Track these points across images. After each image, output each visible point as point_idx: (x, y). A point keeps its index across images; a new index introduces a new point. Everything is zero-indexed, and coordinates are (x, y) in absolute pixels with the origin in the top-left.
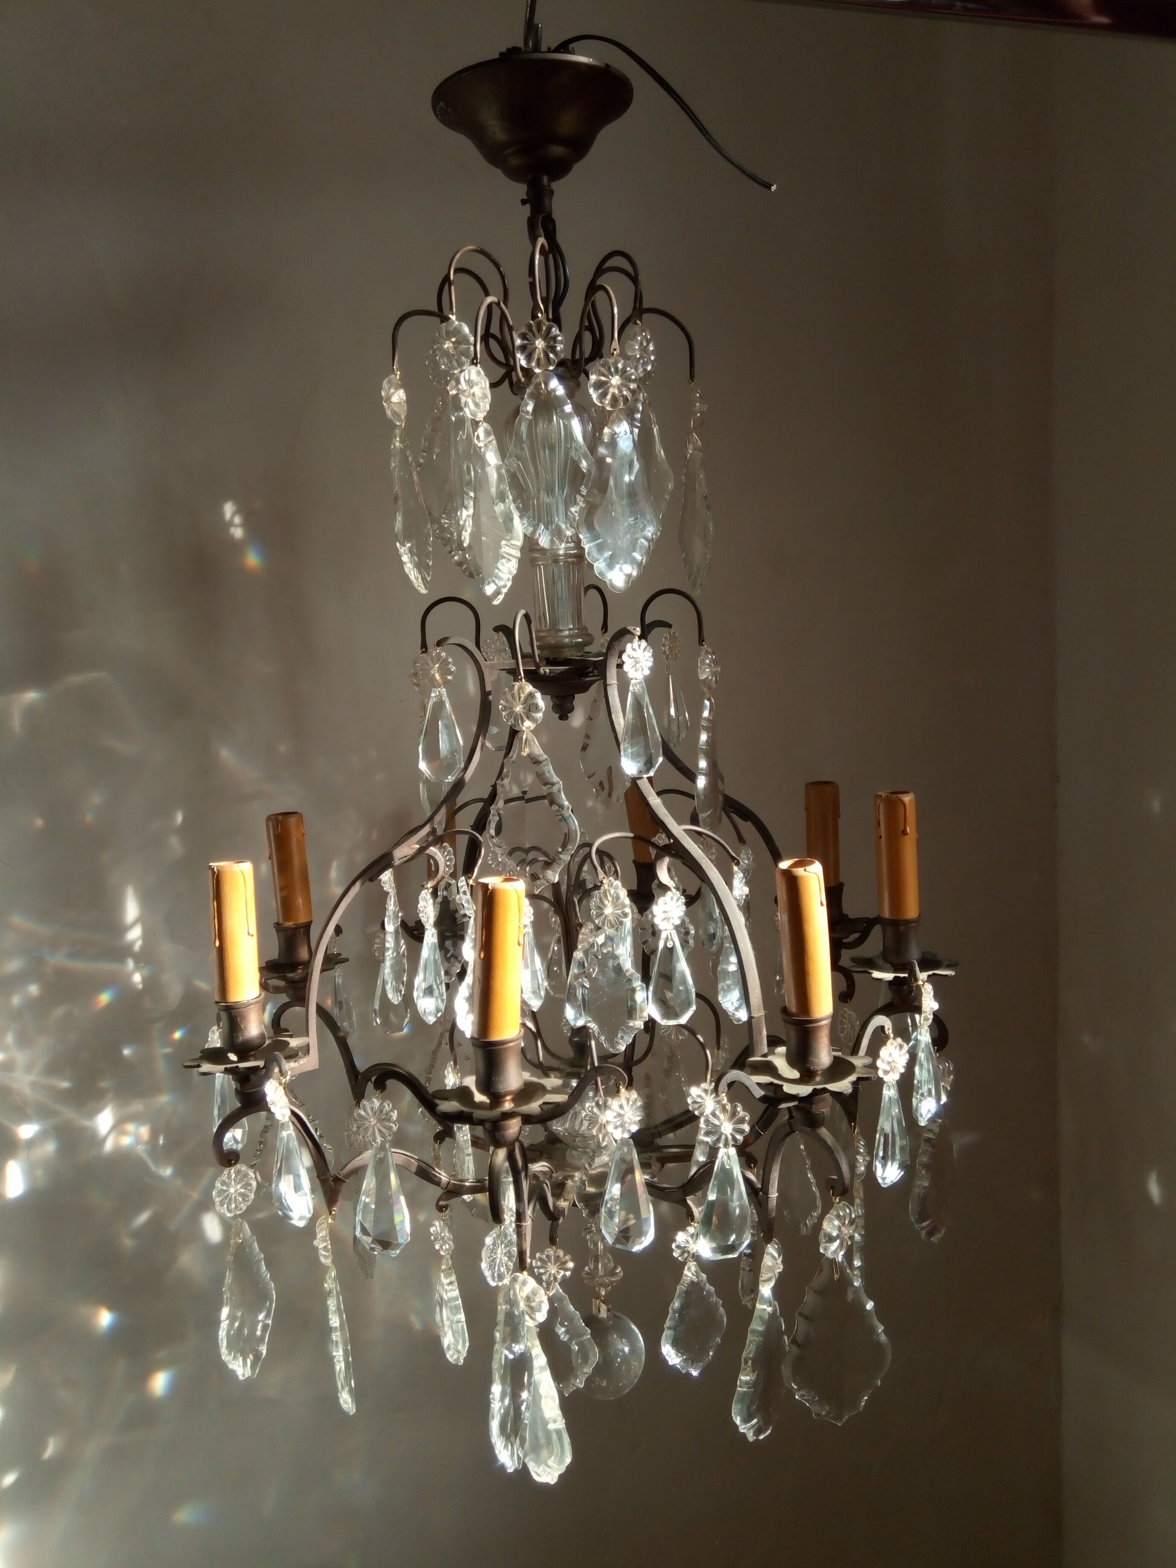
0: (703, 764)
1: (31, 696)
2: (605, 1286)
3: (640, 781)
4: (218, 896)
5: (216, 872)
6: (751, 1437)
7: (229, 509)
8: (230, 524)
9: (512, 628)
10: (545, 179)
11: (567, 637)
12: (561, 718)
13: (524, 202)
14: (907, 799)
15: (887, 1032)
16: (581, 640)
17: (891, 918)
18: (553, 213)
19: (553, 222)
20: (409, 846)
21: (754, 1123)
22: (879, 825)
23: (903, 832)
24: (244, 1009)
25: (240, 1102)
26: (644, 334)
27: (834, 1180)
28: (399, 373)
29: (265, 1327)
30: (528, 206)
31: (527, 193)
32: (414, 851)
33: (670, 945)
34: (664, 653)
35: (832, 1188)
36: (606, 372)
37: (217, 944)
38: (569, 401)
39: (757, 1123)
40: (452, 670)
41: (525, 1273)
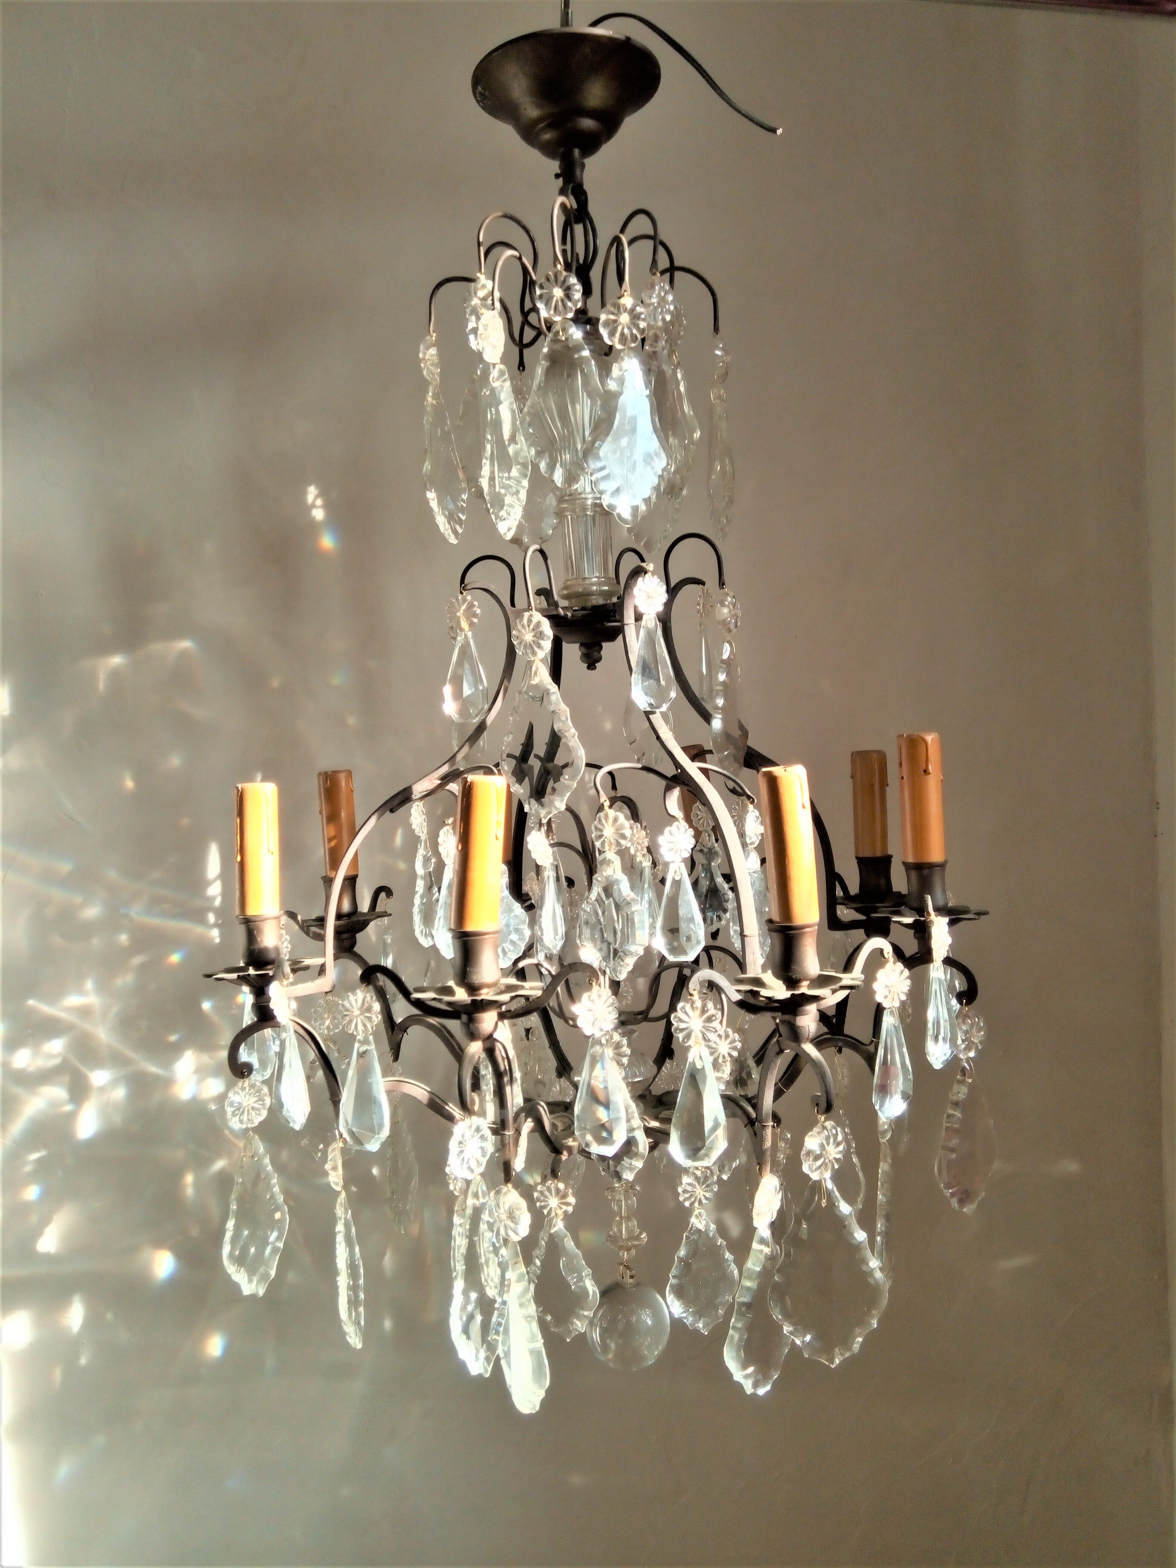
0: (720, 702)
1: (117, 660)
2: (628, 1249)
3: (653, 715)
4: (241, 813)
5: (240, 790)
6: (748, 1388)
7: (312, 493)
8: (313, 506)
9: (549, 588)
10: (577, 152)
11: (594, 585)
12: (589, 668)
13: (557, 176)
14: (929, 738)
15: (886, 955)
16: (607, 588)
17: (915, 862)
18: (584, 184)
19: (584, 193)
20: (431, 781)
21: (777, 1081)
22: (901, 764)
23: (925, 771)
24: (260, 923)
25: (257, 1017)
26: (662, 284)
27: (819, 1096)
28: (435, 335)
29: (275, 1250)
30: (561, 179)
31: (561, 167)
32: (435, 785)
33: (677, 878)
34: (699, 611)
35: (817, 1105)
36: (615, 311)
37: (239, 859)
38: (586, 347)
39: (780, 1080)
40: (477, 612)
41: (510, 1185)
